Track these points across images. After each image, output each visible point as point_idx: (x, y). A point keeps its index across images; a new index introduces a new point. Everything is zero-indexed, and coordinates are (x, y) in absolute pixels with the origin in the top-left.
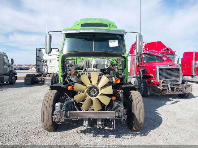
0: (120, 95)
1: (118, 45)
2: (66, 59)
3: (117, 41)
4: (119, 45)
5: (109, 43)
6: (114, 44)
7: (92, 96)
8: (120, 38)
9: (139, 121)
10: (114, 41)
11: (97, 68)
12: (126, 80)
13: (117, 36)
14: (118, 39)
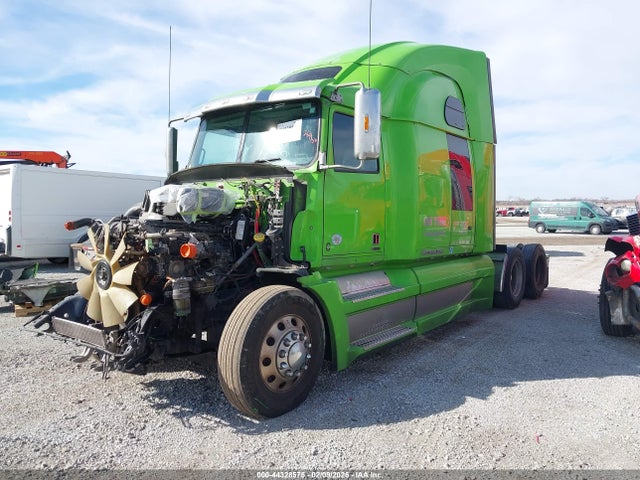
1: (298, 138)
6: (289, 133)
7: (101, 286)
8: (312, 110)
10: (291, 123)
11: (161, 213)
12: (303, 250)
13: (305, 107)
14: (304, 116)
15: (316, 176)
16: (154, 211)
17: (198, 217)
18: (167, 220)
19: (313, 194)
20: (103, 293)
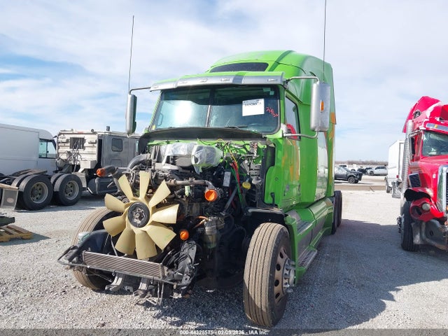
0: (207, 229)
1: (262, 112)
2: (149, 144)
3: (262, 101)
4: (265, 109)
5: (244, 106)
6: (253, 108)
7: (135, 225)
8: (272, 93)
9: (253, 297)
10: (254, 101)
11: (174, 164)
12: (273, 195)
13: (265, 90)
14: (266, 97)
15: (281, 141)
16: (168, 162)
17: (202, 169)
18: (181, 170)
19: (279, 154)
20: (137, 231)
